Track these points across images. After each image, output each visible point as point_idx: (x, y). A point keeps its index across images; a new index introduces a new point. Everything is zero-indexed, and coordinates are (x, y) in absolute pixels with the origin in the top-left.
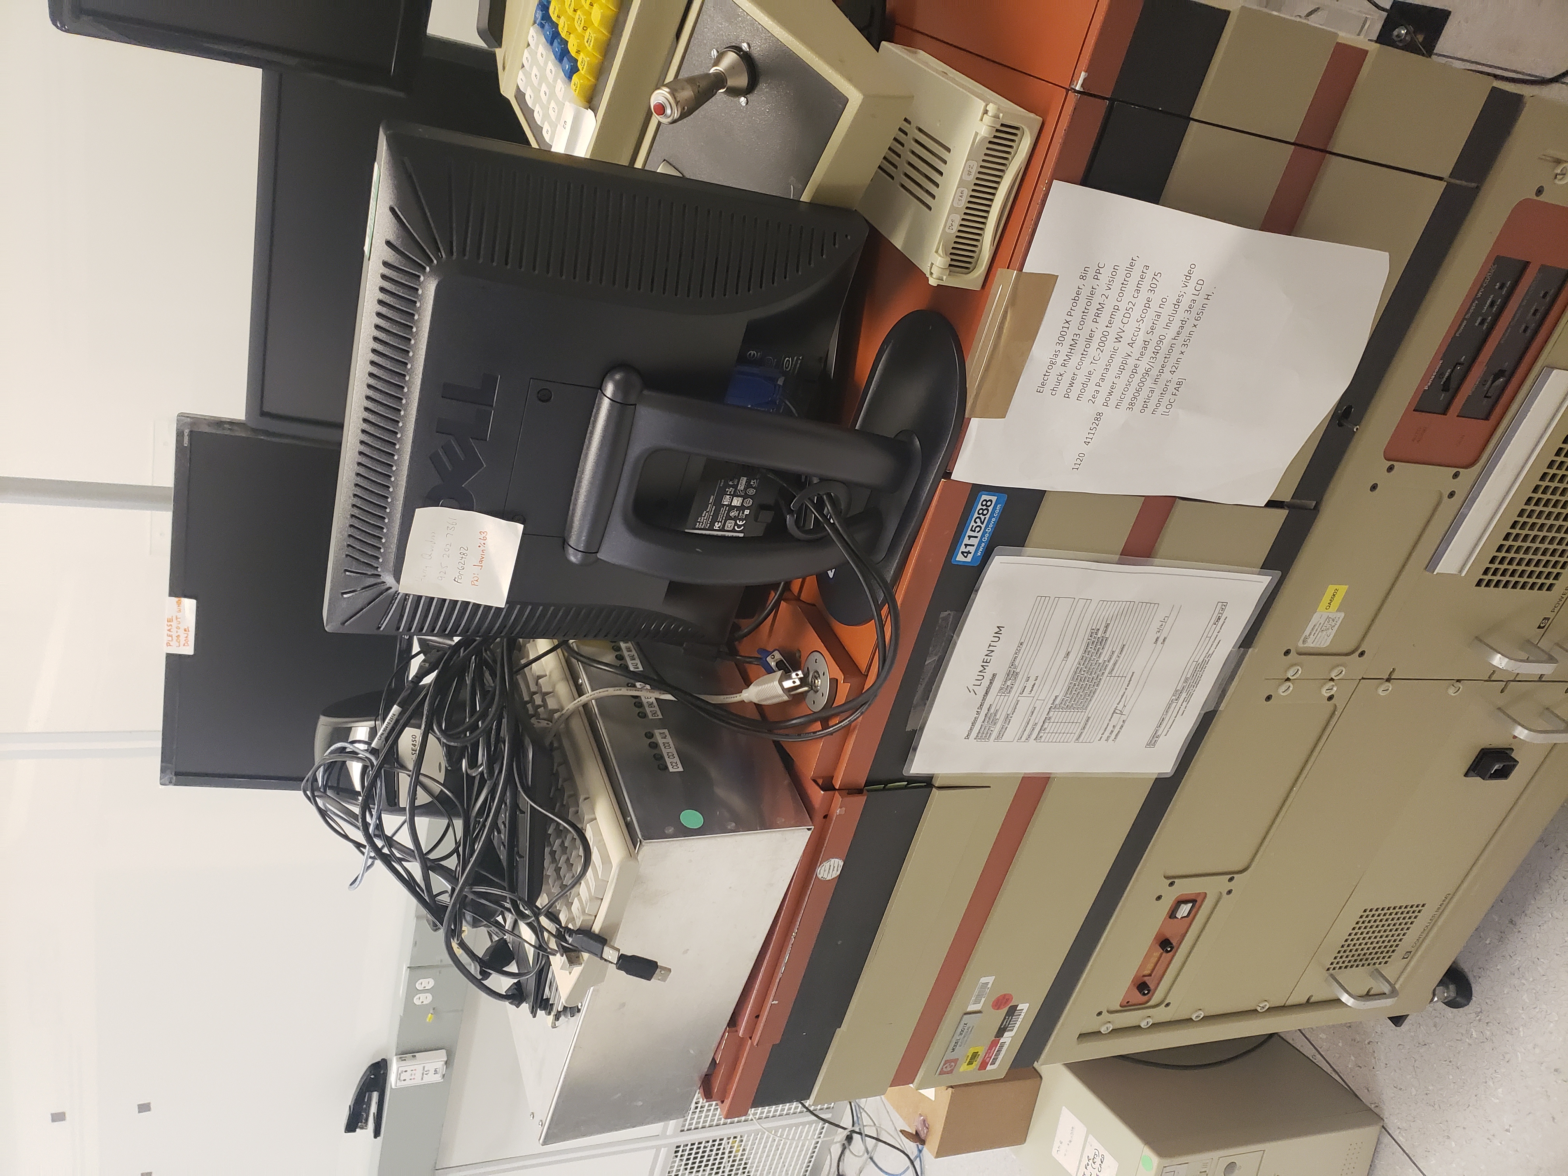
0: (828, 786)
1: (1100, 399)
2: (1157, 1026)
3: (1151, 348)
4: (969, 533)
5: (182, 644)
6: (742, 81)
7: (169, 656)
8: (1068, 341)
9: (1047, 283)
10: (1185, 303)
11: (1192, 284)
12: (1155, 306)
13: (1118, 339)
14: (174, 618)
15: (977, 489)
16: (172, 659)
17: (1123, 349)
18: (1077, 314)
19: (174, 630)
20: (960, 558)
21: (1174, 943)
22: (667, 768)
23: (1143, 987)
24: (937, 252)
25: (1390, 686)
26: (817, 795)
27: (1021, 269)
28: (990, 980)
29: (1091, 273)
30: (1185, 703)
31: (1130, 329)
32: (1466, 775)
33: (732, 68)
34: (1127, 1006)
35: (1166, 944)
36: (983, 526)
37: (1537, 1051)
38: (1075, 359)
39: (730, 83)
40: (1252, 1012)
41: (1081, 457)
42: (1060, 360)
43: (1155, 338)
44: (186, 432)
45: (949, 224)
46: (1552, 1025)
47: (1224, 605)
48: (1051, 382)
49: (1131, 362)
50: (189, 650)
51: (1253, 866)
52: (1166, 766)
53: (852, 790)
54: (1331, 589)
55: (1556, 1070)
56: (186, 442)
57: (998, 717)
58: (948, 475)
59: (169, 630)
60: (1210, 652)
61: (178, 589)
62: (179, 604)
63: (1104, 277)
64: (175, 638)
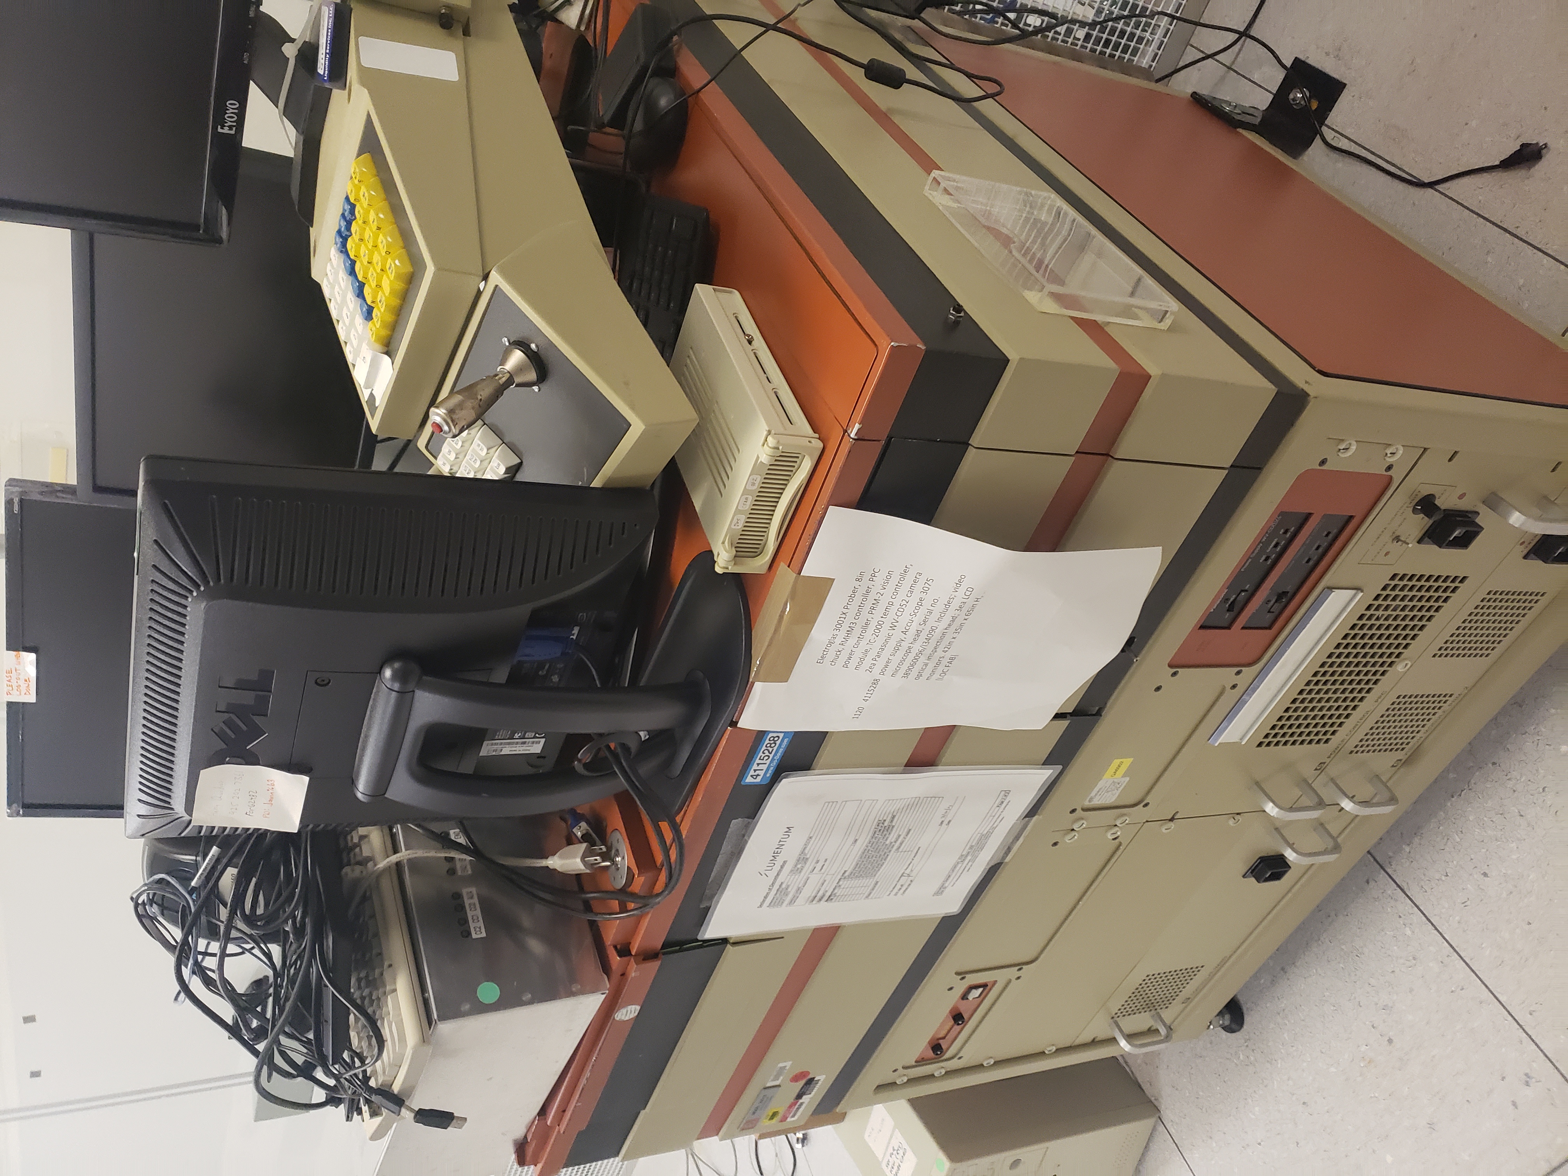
0: (624, 951)
1: (877, 670)
2: (949, 1073)
3: (923, 636)
4: (758, 761)
5: (23, 693)
6: (532, 376)
7: (10, 705)
8: (845, 627)
9: (823, 586)
10: (955, 604)
11: (962, 590)
12: (927, 604)
13: (893, 627)
14: (14, 671)
15: (761, 735)
16: (13, 708)
17: (897, 635)
18: (854, 607)
19: (14, 681)
20: (749, 780)
21: (966, 1016)
22: (469, 934)
23: (937, 1048)
24: (723, 543)
25: (1172, 824)
26: (615, 960)
27: (799, 573)
28: (788, 1064)
29: (866, 577)
30: (970, 863)
31: (904, 620)
32: (1244, 876)
33: (520, 369)
34: (921, 1061)
35: (958, 1018)
36: (771, 756)
37: (1291, 1083)
38: (852, 641)
39: (518, 380)
40: (1041, 1054)
41: (860, 710)
42: (838, 641)
43: (927, 628)
44: (16, 501)
45: (735, 521)
46: (1305, 1064)
47: (1007, 793)
48: (831, 655)
49: (905, 645)
50: (32, 698)
51: (1040, 960)
52: (954, 907)
53: (648, 956)
54: (1116, 762)
55: (1304, 1103)
56: (16, 509)
57: (789, 890)
58: (734, 723)
59: (9, 681)
60: (995, 826)
61: (16, 643)
62: (18, 657)
63: (879, 579)
64: (15, 688)
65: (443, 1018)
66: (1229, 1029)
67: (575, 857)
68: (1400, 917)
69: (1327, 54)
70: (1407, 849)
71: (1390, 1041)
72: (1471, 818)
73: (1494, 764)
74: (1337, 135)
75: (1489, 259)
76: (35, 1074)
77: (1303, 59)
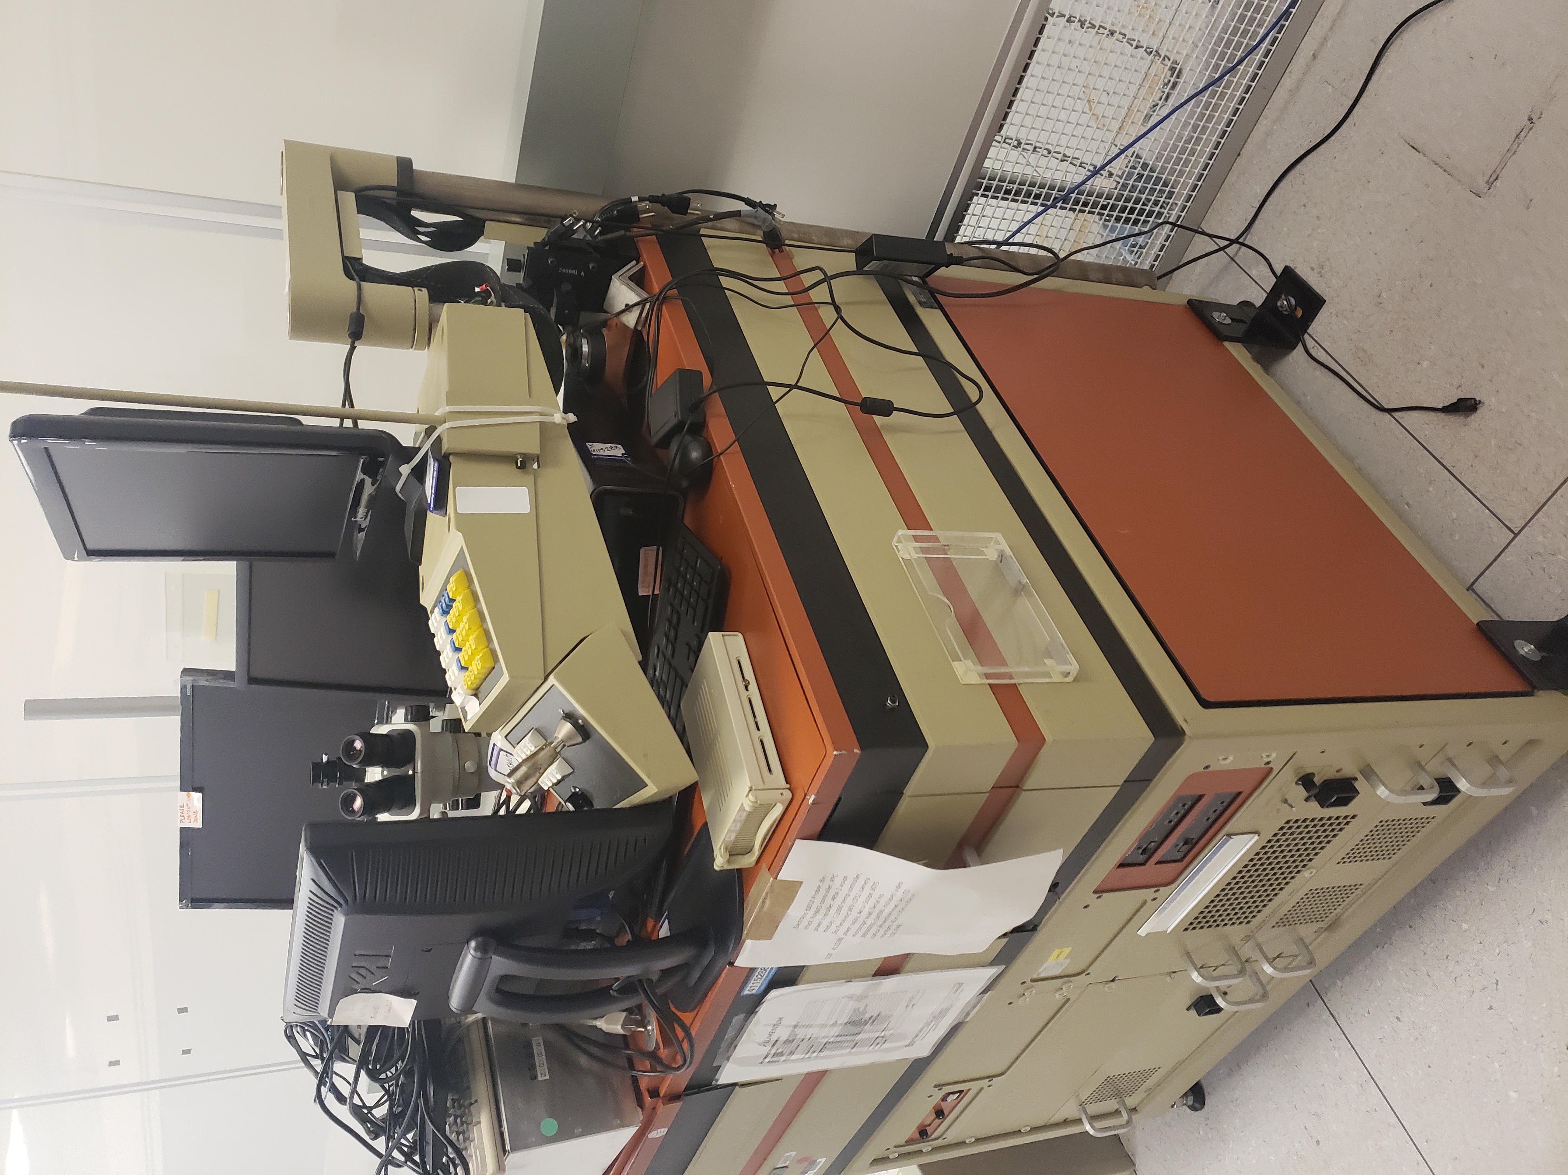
0: (654, 1093)
1: (840, 932)
2: (935, 1149)
3: (874, 916)
4: (752, 981)
5: (192, 821)
6: (580, 739)
7: (182, 829)
8: (813, 909)
9: (793, 887)
10: (896, 899)
11: (901, 890)
12: (875, 896)
13: (850, 909)
14: (185, 805)
15: (752, 970)
16: (185, 832)
17: (854, 914)
18: (819, 898)
19: (185, 812)
20: (746, 992)
21: (946, 1112)
22: (536, 1077)
23: (923, 1133)
24: (720, 848)
25: (1112, 983)
26: (648, 1099)
27: (776, 878)
28: (794, 1153)
29: (828, 880)
30: (934, 1027)
31: (858, 905)
32: (1188, 1009)
33: (569, 737)
34: (910, 1142)
35: (940, 1113)
36: (763, 978)
38: (819, 917)
39: (567, 744)
40: (1017, 1133)
41: (832, 952)
42: (808, 916)
43: (877, 910)
44: (189, 686)
45: (728, 835)
46: (1251, 1149)
47: (960, 985)
48: (804, 923)
49: (860, 921)
50: (199, 825)
51: (1007, 1074)
52: (925, 1052)
53: (674, 1098)
54: (1057, 952)
56: (189, 692)
57: (784, 1052)
58: (731, 964)
59: (182, 813)
60: (953, 1003)
61: (188, 784)
62: (188, 796)
63: (838, 881)
64: (186, 818)
65: (514, 1149)
66: (1193, 1108)
67: (617, 1025)
68: (1331, 1040)
69: (1313, 269)
70: (1339, 983)
71: (1318, 1142)
72: (1390, 968)
73: (1411, 927)
74: (1316, 345)
75: (1431, 489)
76: (186, 1052)
77: (1293, 268)
